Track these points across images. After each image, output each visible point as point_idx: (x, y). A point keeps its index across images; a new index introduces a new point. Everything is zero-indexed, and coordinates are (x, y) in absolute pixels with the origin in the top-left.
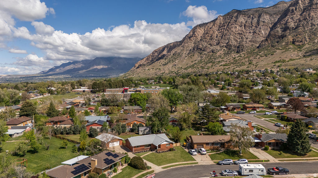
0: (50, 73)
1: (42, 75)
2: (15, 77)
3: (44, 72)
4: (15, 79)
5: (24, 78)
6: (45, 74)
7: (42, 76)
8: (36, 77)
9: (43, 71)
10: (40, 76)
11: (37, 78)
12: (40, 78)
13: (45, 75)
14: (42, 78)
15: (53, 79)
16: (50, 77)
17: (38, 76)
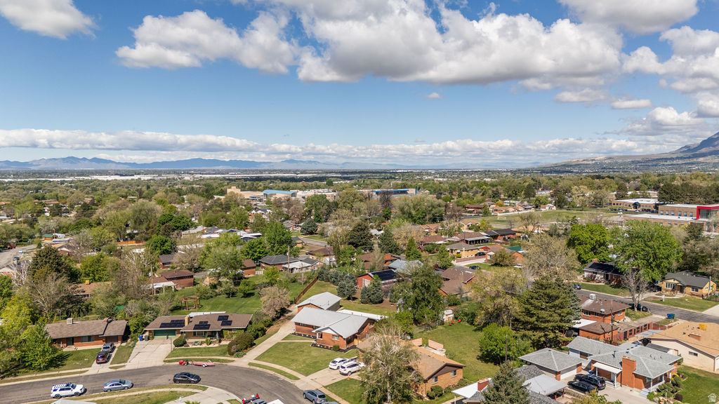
0: (704, 150)
1: (682, 155)
2: (620, 161)
3: (688, 149)
4: (621, 164)
5: (639, 162)
6: (691, 152)
7: (681, 158)
8: (666, 159)
9: (686, 147)
10: (677, 158)
11: (668, 162)
12: (675, 162)
13: (689, 154)
14: (680, 162)
15: (707, 164)
16: (701, 159)
17: (672, 159)
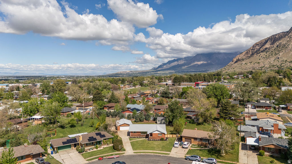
0: (159, 69)
1: (153, 70)
2: (135, 73)
3: (154, 69)
4: (135, 74)
5: (141, 73)
6: (156, 70)
7: (153, 72)
8: (149, 72)
9: (154, 68)
10: (152, 72)
11: (149, 73)
12: (151, 73)
13: (155, 70)
14: (153, 73)
15: (160, 74)
16: (159, 72)
17: (150, 72)
